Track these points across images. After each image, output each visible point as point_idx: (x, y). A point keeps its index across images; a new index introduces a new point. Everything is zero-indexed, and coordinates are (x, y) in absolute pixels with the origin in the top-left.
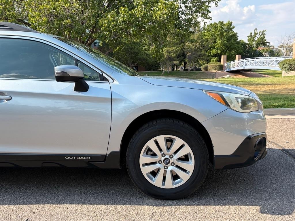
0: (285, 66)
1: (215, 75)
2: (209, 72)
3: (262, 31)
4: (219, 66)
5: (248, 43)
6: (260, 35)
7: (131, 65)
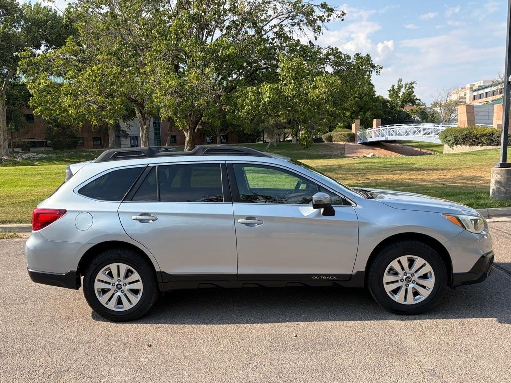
0: (448, 138)
1: (344, 149)
2: (334, 144)
3: (409, 82)
4: (349, 134)
5: (390, 99)
6: (407, 88)
7: (219, 133)
